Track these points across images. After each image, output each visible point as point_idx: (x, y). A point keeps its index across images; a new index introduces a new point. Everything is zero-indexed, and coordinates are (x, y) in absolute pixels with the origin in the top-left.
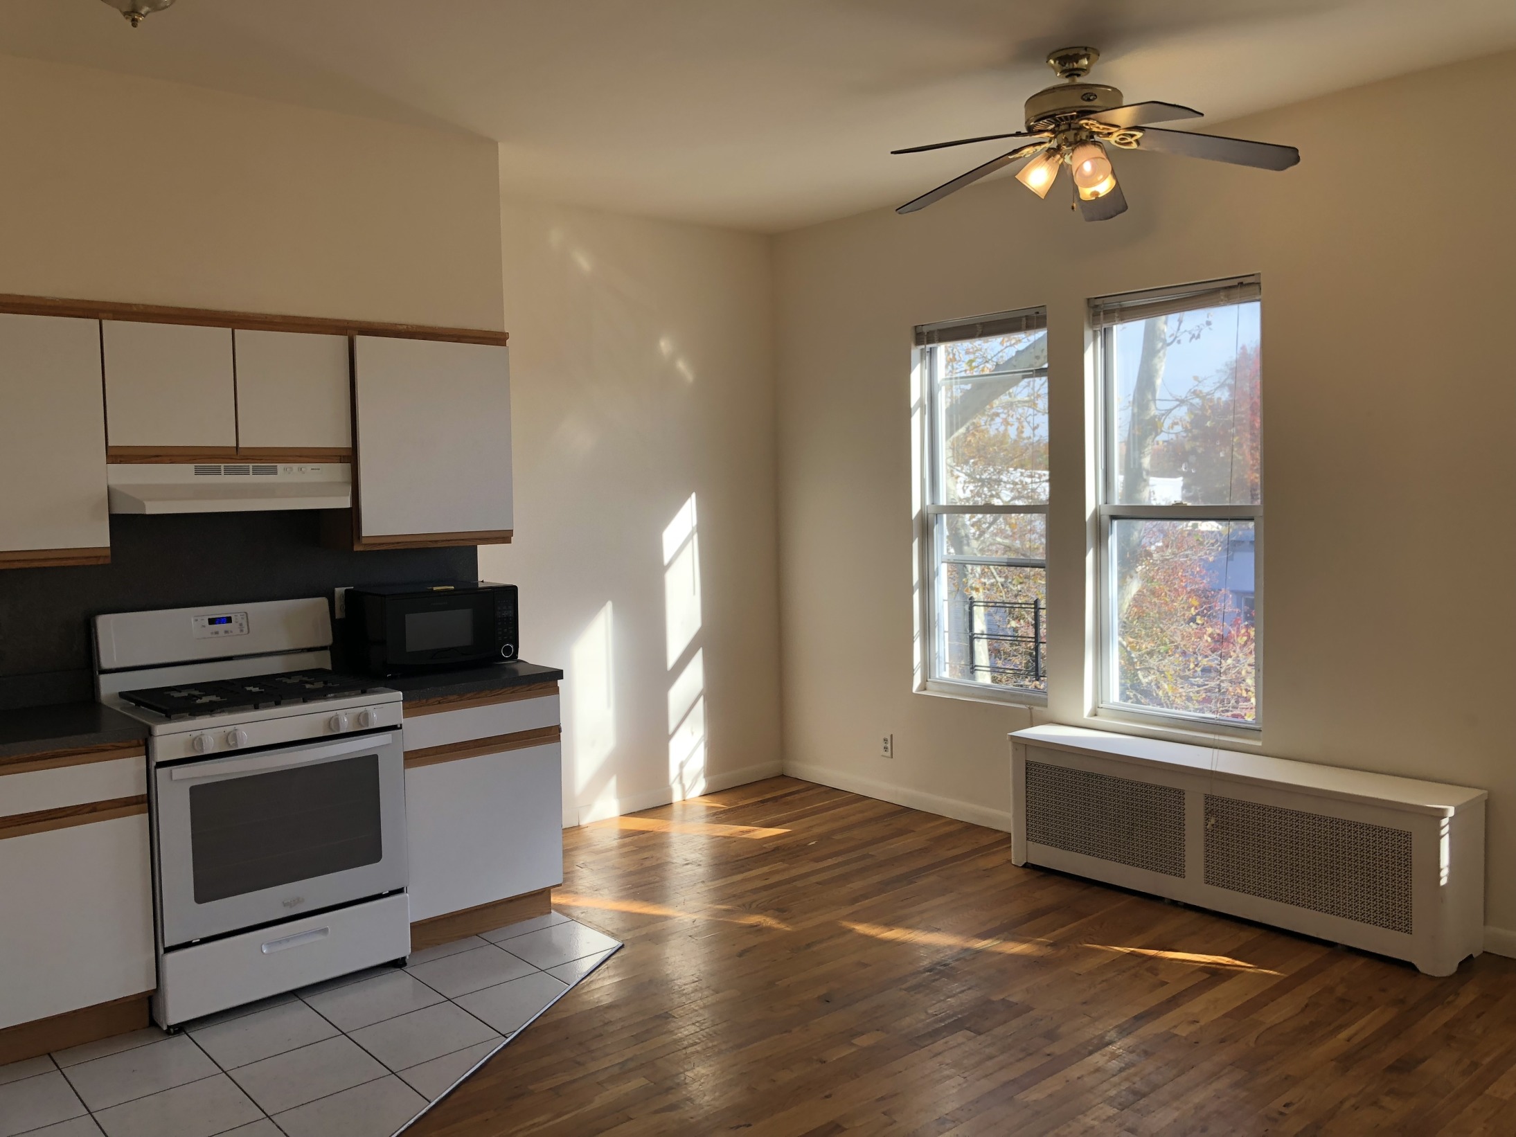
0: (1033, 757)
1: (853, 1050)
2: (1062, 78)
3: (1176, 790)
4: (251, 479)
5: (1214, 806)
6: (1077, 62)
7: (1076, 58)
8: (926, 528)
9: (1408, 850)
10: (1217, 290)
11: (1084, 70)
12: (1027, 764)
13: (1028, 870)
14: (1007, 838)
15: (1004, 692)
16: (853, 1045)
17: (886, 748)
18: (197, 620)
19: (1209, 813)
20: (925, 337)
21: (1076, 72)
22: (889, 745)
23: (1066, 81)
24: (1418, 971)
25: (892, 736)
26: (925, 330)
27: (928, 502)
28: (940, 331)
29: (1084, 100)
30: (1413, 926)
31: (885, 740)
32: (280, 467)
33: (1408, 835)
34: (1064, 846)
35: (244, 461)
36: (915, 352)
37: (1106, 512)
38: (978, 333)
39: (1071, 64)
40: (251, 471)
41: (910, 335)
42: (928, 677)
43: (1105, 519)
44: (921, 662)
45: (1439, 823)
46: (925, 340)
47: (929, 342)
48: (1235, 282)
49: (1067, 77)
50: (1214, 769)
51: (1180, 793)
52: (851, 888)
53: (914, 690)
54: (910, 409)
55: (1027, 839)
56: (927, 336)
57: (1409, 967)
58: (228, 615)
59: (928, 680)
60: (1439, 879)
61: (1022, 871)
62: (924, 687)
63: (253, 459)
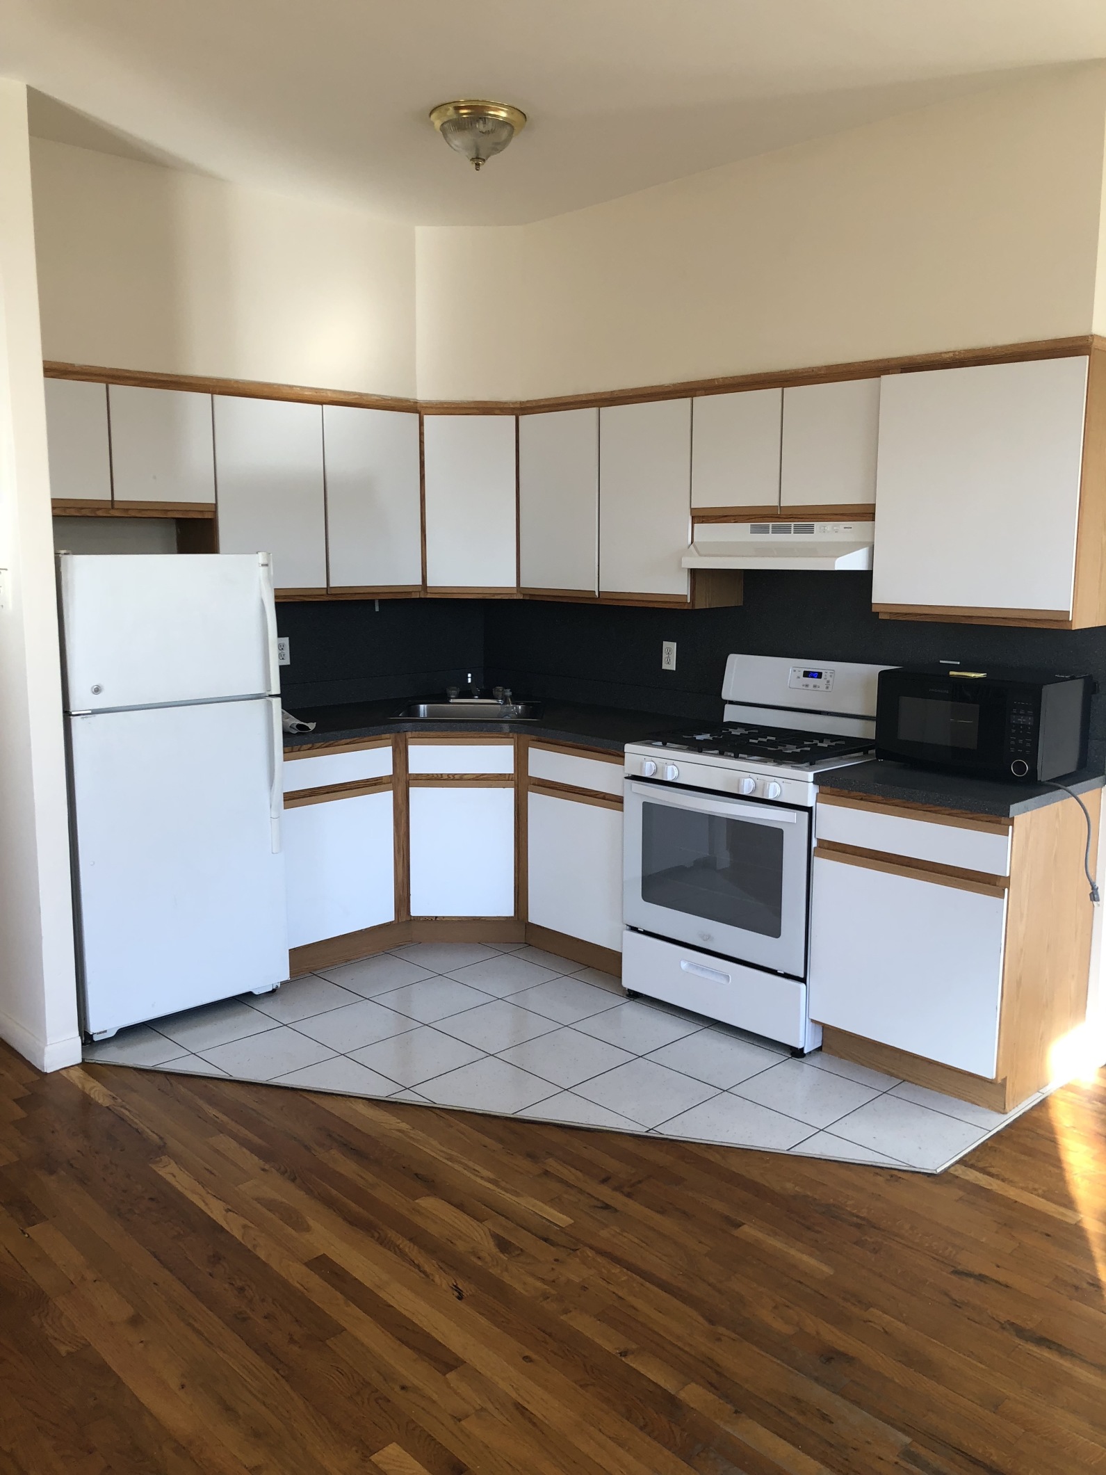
4: (793, 538)
18: (795, 671)
32: (817, 525)
35: (786, 520)
40: (792, 530)
58: (820, 671)
63: (795, 518)
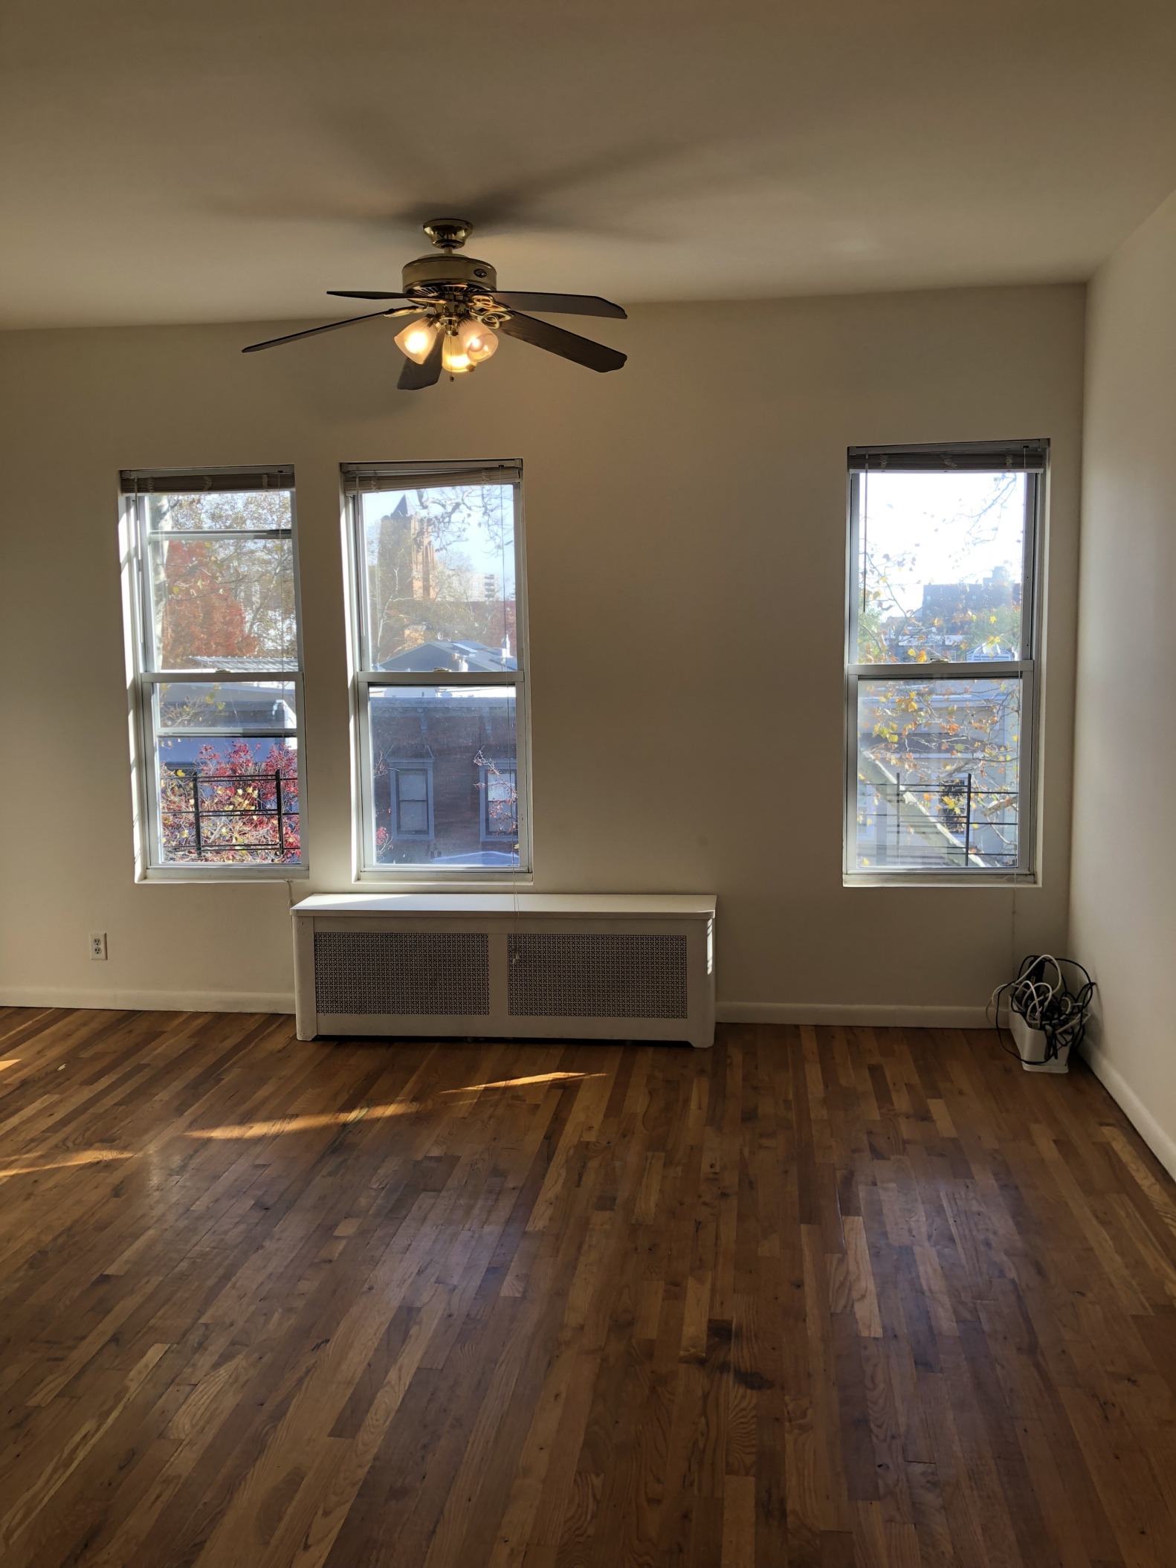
0: (323, 928)
1: (344, 1243)
2: (438, 247)
3: (478, 935)
5: (516, 944)
6: (455, 234)
7: (455, 230)
8: (141, 699)
9: (684, 950)
10: (479, 470)
11: (462, 243)
12: (315, 936)
13: (320, 1043)
14: (292, 1017)
15: (250, 869)
16: (338, 1238)
17: (98, 951)
19: (512, 951)
20: (136, 485)
21: (451, 244)
22: (102, 946)
23: (442, 251)
24: (693, 1047)
25: (106, 935)
26: (133, 476)
27: (141, 670)
28: (154, 479)
29: (476, 275)
30: (688, 1012)
31: (97, 941)
33: (684, 938)
34: (361, 1009)
36: (122, 499)
37: (364, 679)
38: (207, 487)
39: (449, 236)
41: (115, 481)
42: (149, 863)
43: (363, 686)
44: (140, 849)
45: (706, 924)
46: (136, 488)
47: (139, 491)
48: (496, 464)
49: (443, 247)
50: (517, 910)
51: (484, 937)
52: (161, 1101)
53: (136, 880)
54: (119, 565)
55: (317, 1011)
56: (134, 484)
57: (685, 1046)
59: (149, 867)
60: (707, 968)
61: (312, 1047)
62: (145, 877)
